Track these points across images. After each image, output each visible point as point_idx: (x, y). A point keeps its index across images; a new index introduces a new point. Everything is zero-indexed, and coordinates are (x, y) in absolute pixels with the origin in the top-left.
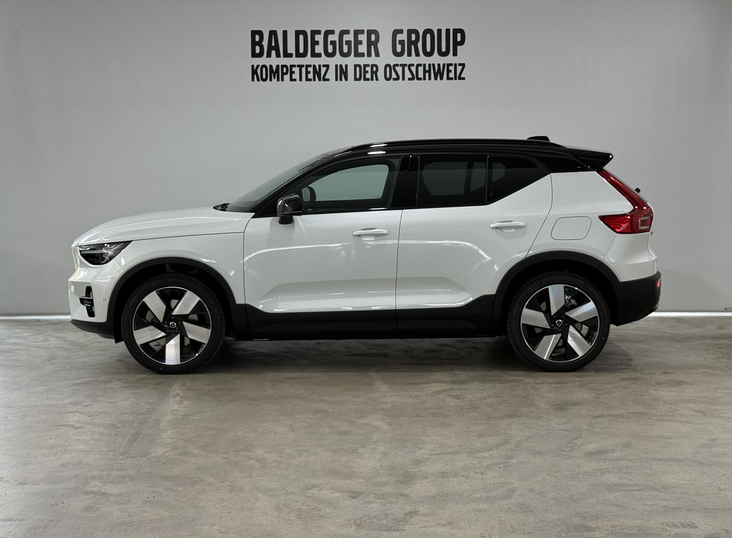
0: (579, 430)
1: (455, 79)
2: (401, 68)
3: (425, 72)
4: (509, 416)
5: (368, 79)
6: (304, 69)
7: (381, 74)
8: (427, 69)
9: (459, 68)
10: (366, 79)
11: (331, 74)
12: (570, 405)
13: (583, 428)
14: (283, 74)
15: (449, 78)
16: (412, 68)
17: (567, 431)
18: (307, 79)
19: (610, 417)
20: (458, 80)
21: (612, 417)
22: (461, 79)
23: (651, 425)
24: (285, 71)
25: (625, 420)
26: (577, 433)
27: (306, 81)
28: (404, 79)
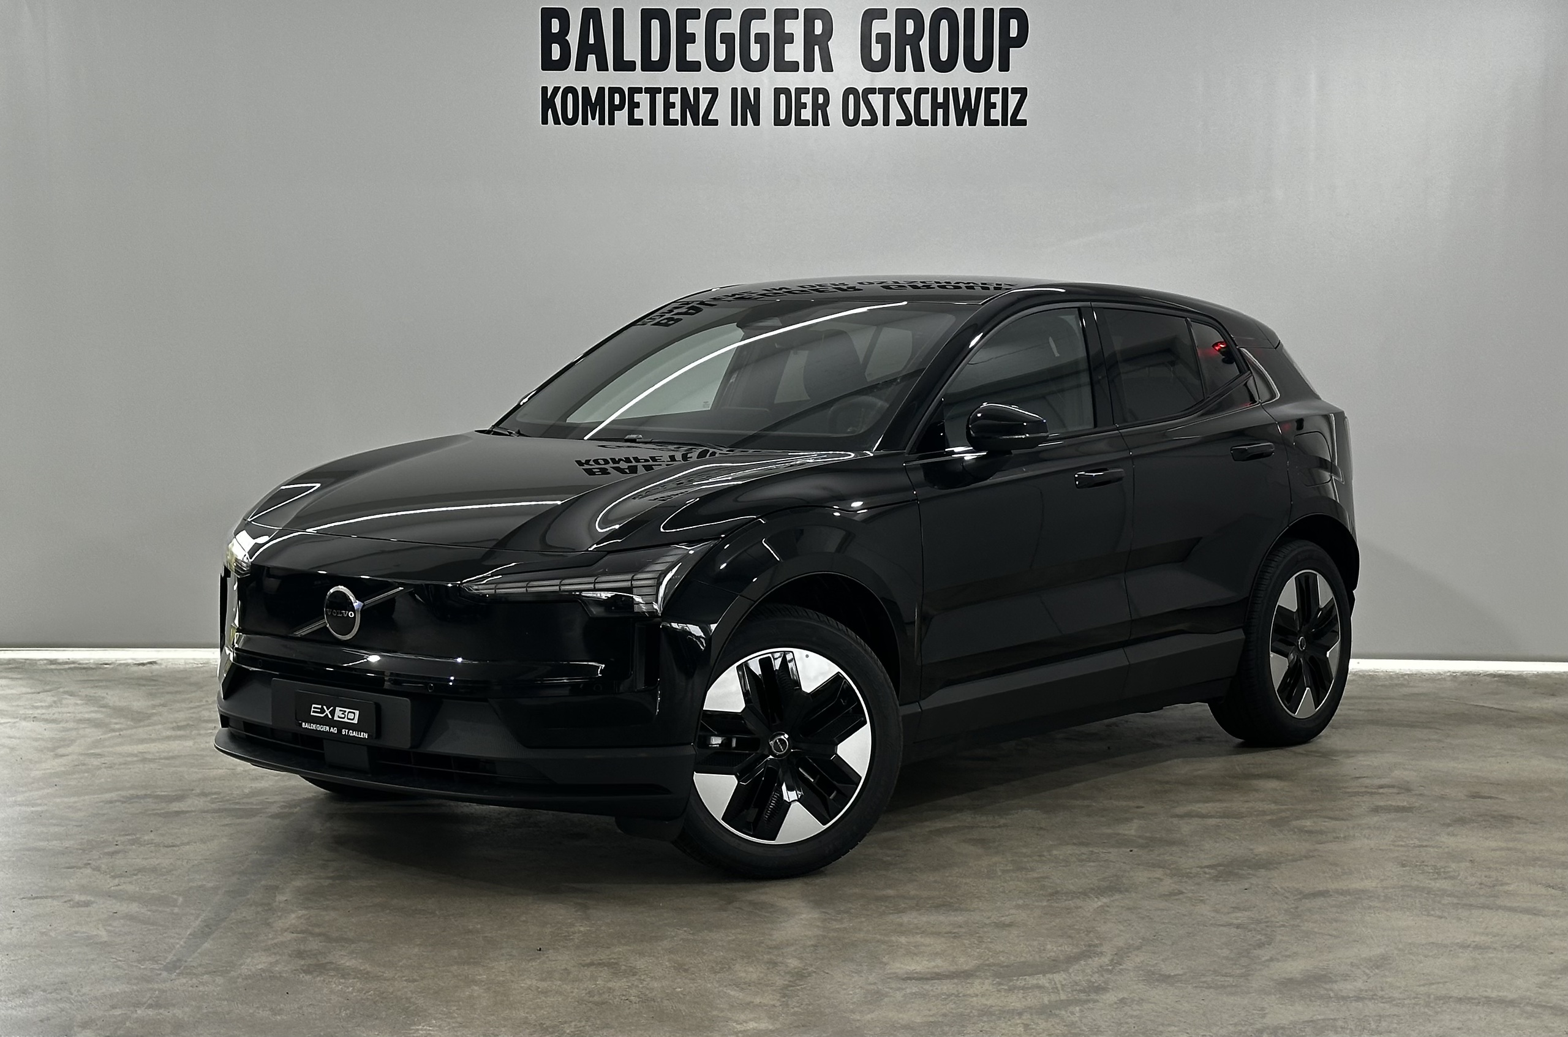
0: (1267, 926)
1: (1005, 123)
2: (882, 95)
3: (935, 106)
4: (1100, 892)
5: (806, 123)
6: (660, 98)
7: (835, 110)
8: (940, 99)
9: (1013, 99)
10: (800, 122)
11: (722, 110)
12: (1249, 867)
13: (1278, 922)
14: (613, 108)
15: (989, 122)
16: (904, 96)
17: (1238, 927)
18: (668, 121)
19: (1342, 897)
20: (1011, 125)
21: (1348, 897)
22: (1016, 122)
23: (1441, 917)
24: (617, 102)
25: (1378, 905)
26: (1263, 932)
27: (665, 124)
28: (886, 123)
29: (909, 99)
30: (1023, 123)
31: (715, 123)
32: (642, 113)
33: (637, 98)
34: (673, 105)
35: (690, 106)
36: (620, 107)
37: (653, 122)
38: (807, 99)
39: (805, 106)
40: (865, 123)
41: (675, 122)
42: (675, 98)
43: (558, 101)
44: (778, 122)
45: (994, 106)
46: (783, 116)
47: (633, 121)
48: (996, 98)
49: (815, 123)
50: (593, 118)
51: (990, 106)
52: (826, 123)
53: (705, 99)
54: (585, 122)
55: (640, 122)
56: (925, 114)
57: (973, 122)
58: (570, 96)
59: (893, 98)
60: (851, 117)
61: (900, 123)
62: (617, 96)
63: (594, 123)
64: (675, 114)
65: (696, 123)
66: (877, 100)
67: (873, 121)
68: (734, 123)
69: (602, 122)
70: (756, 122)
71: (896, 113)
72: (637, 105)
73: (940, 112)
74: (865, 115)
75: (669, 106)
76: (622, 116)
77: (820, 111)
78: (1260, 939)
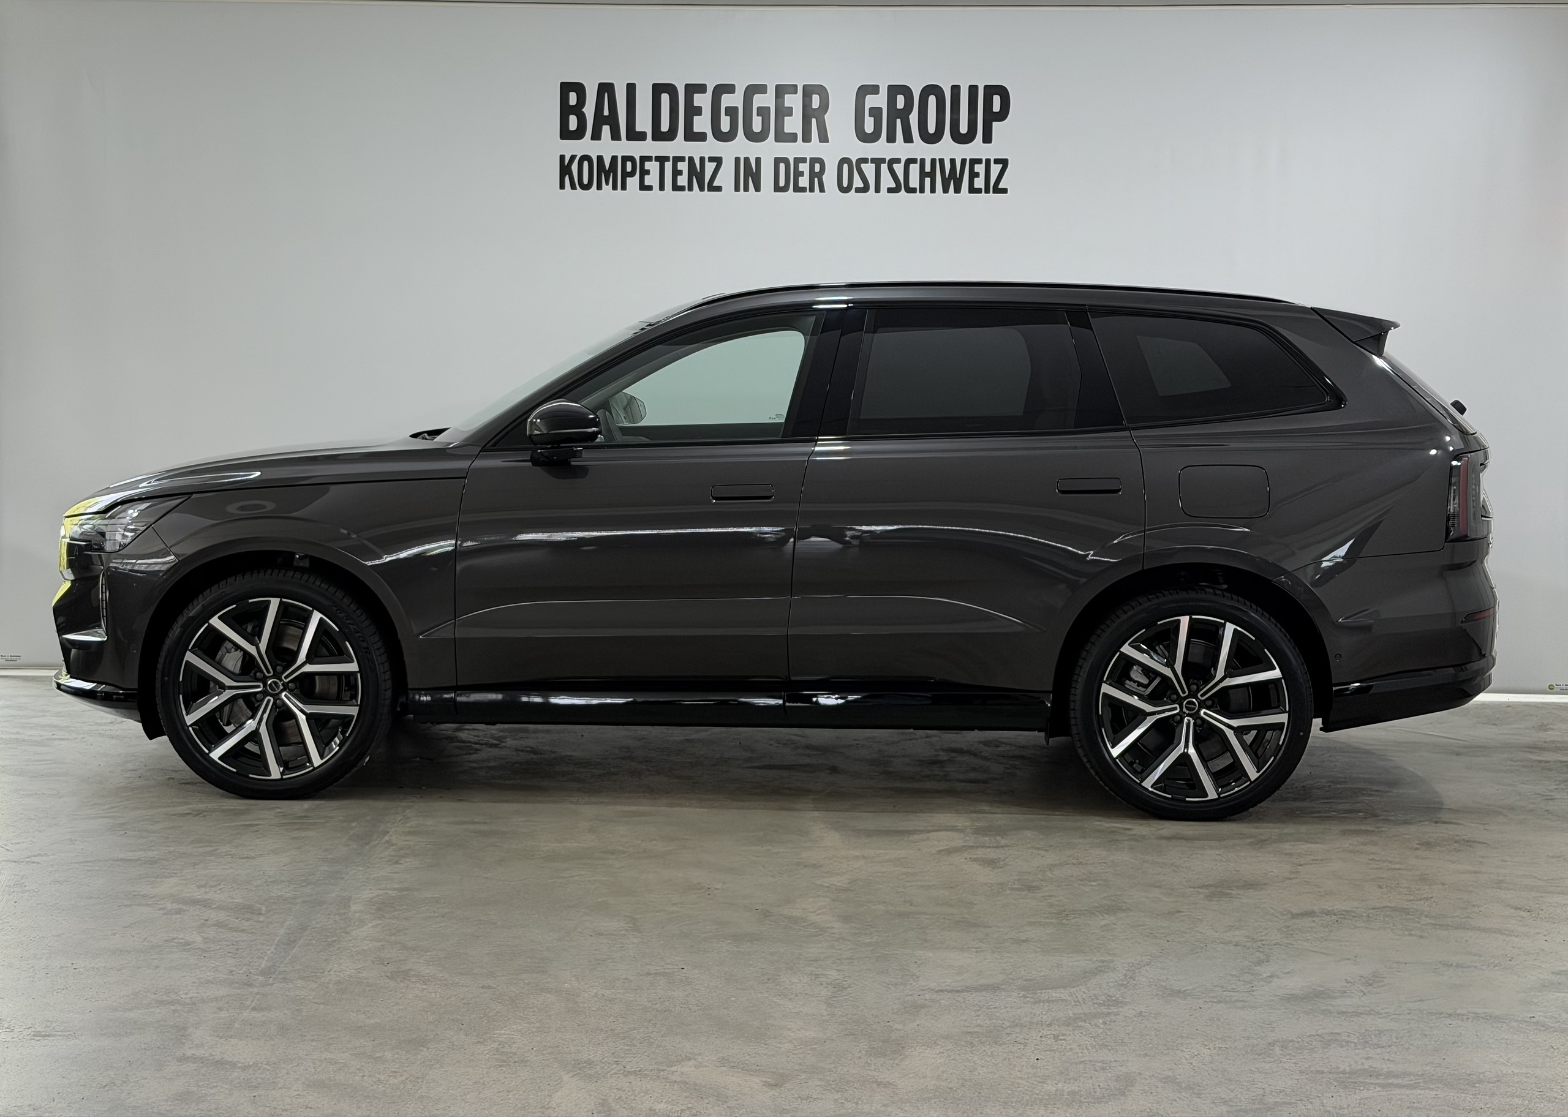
0: (1263, 945)
1: (987, 191)
2: (874, 165)
3: (923, 174)
4: (1107, 911)
5: (803, 190)
6: (668, 166)
7: (830, 178)
8: (928, 169)
9: (995, 169)
10: (798, 189)
11: (726, 177)
14: (626, 175)
16: (895, 166)
18: (676, 187)
19: (1329, 917)
20: (994, 192)
21: (1334, 917)
22: (998, 190)
23: (1421, 937)
24: (629, 169)
25: (1362, 925)
26: (1261, 950)
27: (674, 189)
28: (877, 190)
29: (899, 169)
30: (1005, 191)
31: (719, 189)
32: (652, 179)
33: (648, 165)
34: (680, 173)
35: (696, 174)
36: (632, 174)
37: (662, 188)
38: (804, 167)
39: (802, 174)
40: (858, 190)
41: (682, 188)
42: (683, 166)
43: (575, 168)
44: (777, 188)
45: (977, 175)
46: (782, 183)
47: (644, 187)
48: (980, 169)
49: (812, 190)
50: (607, 184)
51: (974, 175)
52: (822, 190)
53: (710, 167)
54: (599, 187)
55: (650, 188)
56: (914, 182)
57: (957, 190)
58: (586, 164)
59: (884, 167)
60: (845, 184)
61: (890, 190)
62: (629, 165)
63: (607, 188)
64: (682, 180)
65: (702, 189)
66: (869, 169)
67: (865, 189)
68: (737, 189)
69: (615, 188)
70: (757, 189)
71: (887, 181)
72: (648, 172)
73: (928, 181)
74: (858, 183)
75: (676, 173)
76: (633, 182)
77: (816, 180)
78: (1259, 957)
